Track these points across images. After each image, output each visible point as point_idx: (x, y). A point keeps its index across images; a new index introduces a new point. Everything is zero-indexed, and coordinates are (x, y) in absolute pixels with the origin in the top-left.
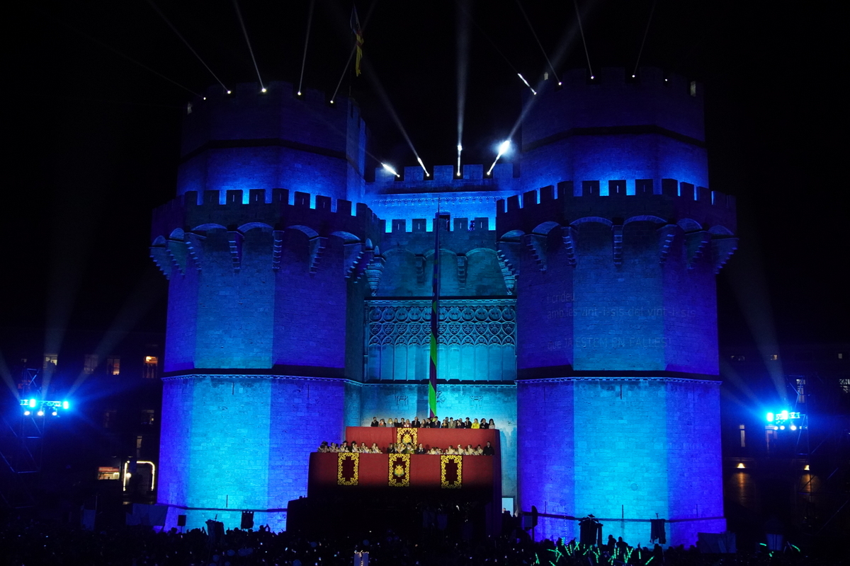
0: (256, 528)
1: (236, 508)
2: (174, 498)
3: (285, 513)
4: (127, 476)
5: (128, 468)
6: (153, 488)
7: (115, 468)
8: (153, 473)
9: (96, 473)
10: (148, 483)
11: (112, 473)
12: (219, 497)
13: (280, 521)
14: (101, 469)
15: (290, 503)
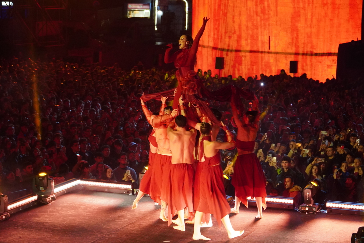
0: (300, 73)
1: (279, 50)
2: (211, 39)
3: (335, 58)
4: (159, 13)
5: (159, 5)
6: (186, 27)
7: (144, 5)
8: (187, 10)
9: (125, 10)
10: (181, 22)
11: (141, 10)
12: (260, 38)
13: (329, 66)
14: (130, 6)
15: (341, 46)
